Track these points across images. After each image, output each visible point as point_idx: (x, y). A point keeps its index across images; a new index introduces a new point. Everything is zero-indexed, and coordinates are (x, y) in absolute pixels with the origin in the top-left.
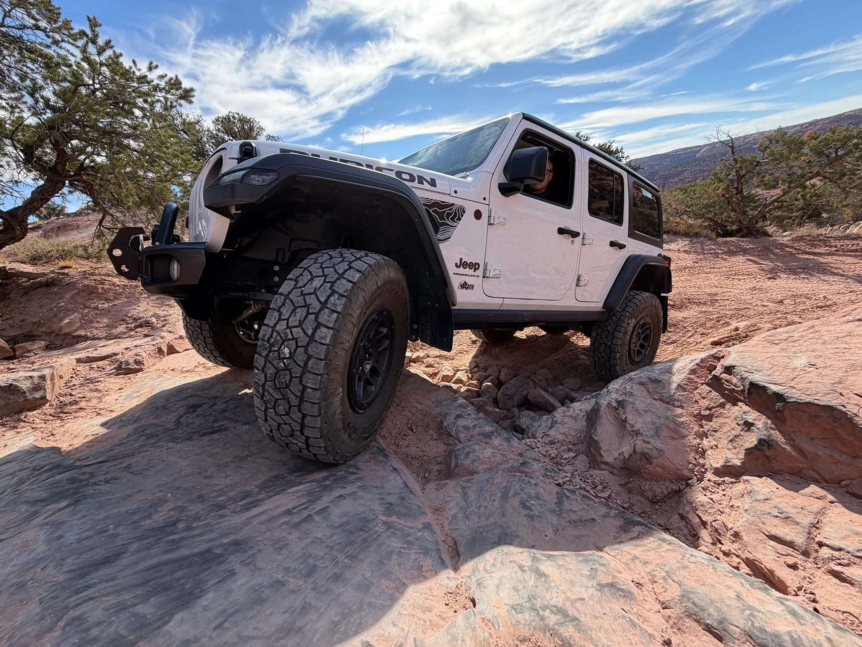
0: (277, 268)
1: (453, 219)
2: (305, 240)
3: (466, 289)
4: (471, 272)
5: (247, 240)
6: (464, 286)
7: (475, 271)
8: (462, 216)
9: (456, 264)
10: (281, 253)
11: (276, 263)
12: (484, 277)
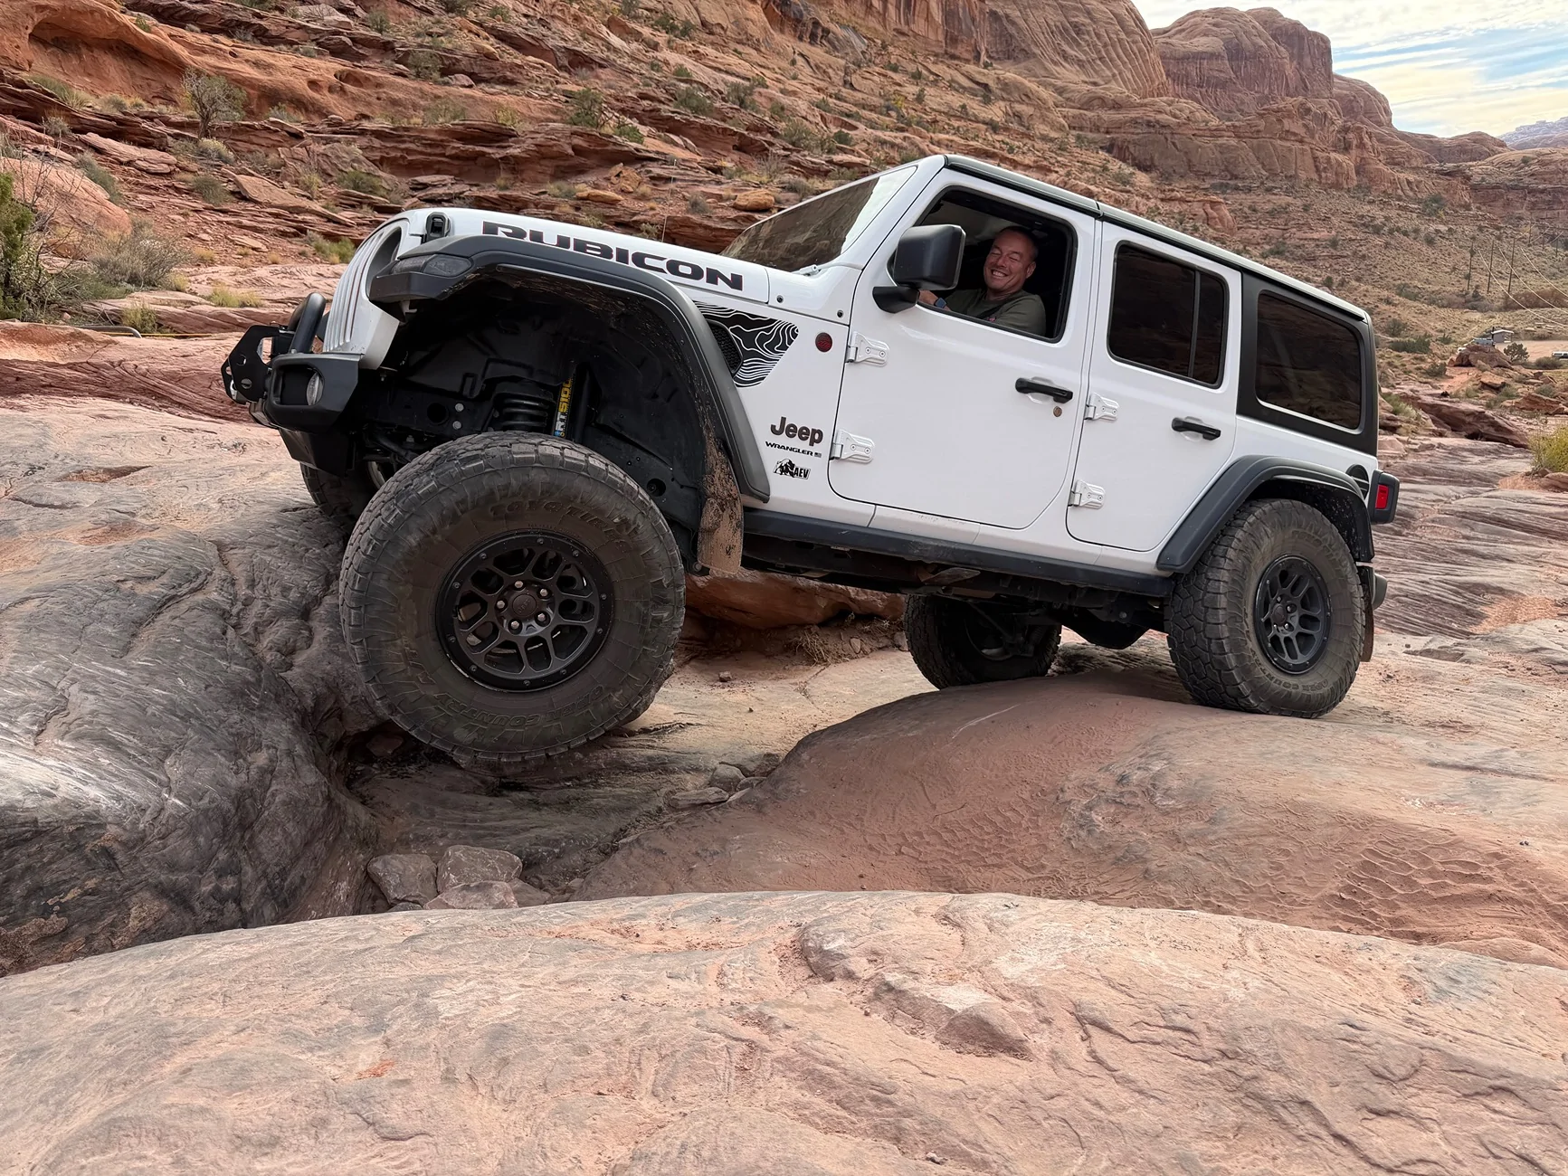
0: (460, 407)
1: (771, 347)
2: (509, 363)
3: (792, 475)
4: (805, 445)
5: (421, 355)
6: (788, 469)
7: (811, 444)
8: (790, 342)
9: (773, 428)
10: (469, 380)
11: (459, 397)
12: (831, 458)
